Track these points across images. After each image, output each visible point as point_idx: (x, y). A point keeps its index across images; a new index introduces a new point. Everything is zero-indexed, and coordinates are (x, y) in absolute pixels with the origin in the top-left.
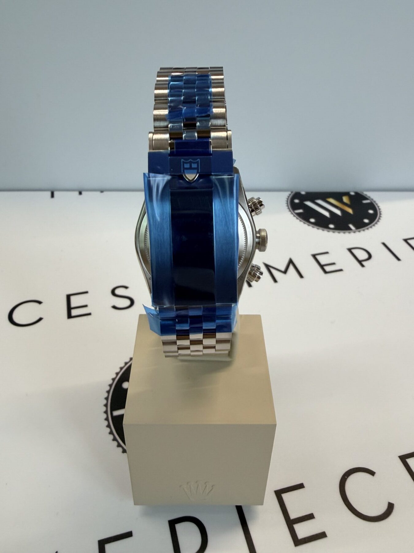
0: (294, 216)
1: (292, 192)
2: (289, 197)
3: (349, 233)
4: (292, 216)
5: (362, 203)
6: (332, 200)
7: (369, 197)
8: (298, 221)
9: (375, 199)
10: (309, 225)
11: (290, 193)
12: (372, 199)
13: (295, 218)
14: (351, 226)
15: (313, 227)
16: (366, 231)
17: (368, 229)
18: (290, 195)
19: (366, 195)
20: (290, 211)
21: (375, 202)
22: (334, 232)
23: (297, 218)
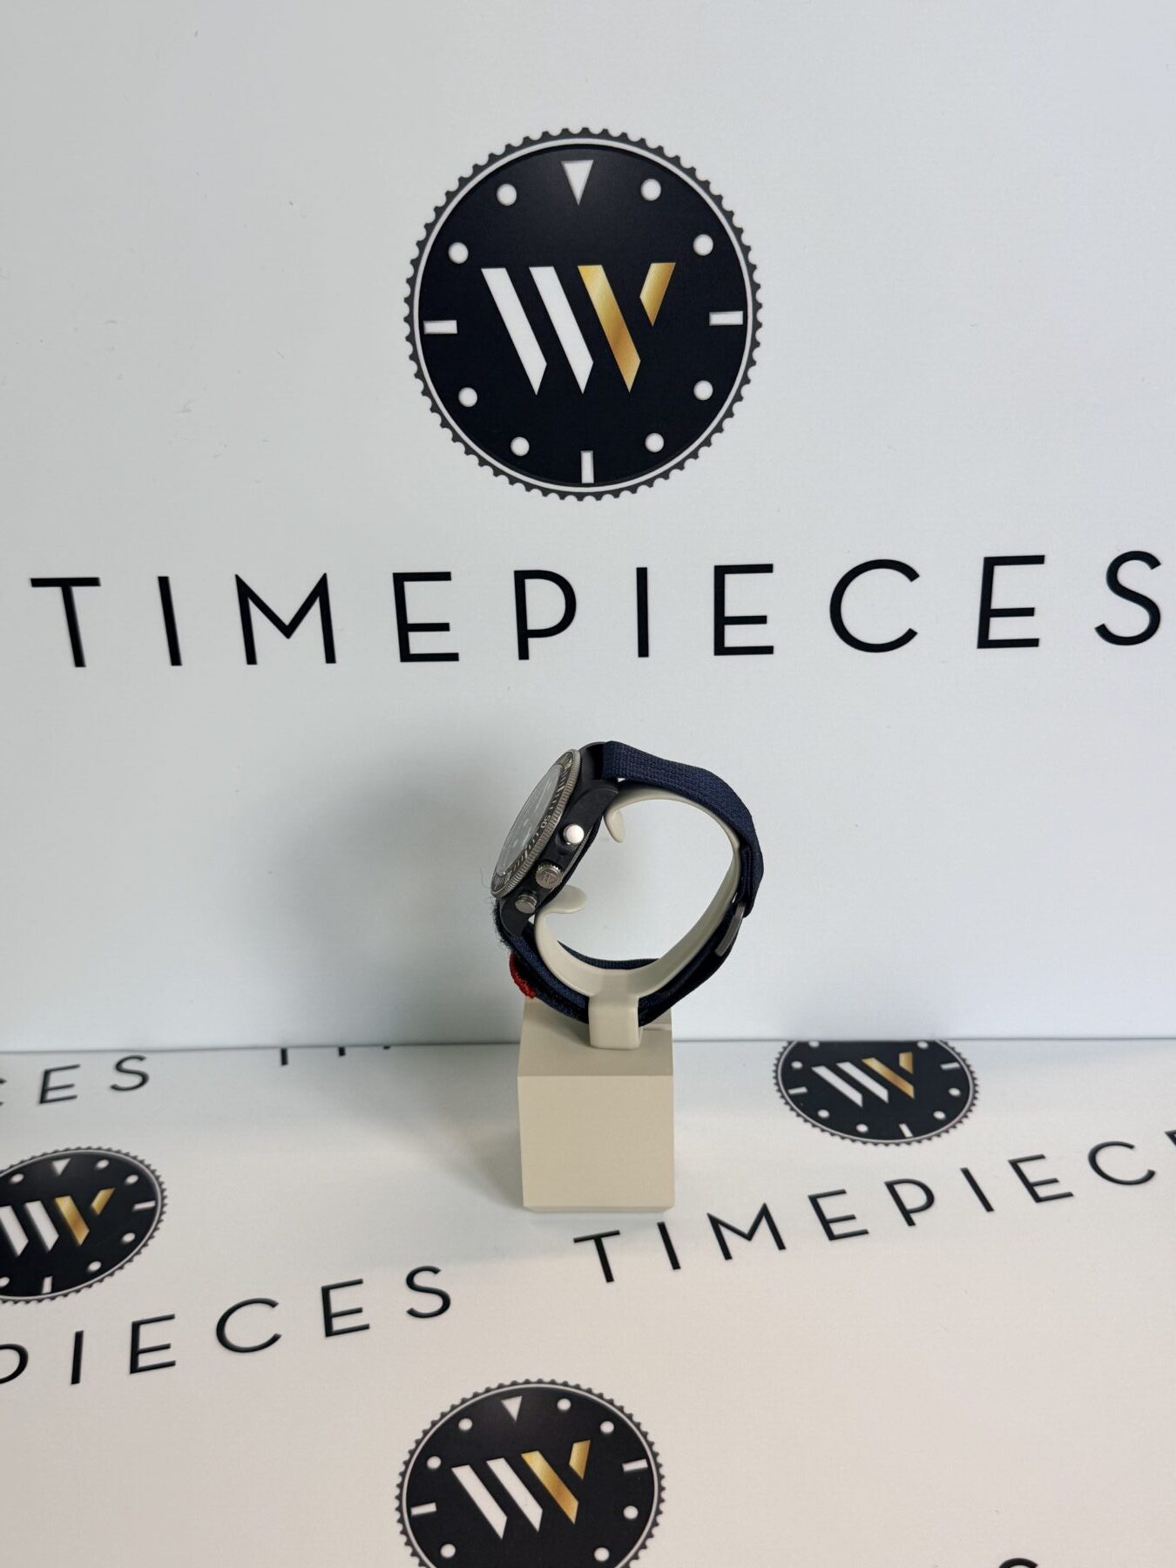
0: (787, 1103)
1: (790, 1043)
2: (781, 1054)
3: (898, 1144)
4: (783, 1101)
5: (941, 1069)
6: (874, 1064)
7: (959, 1054)
8: (794, 1114)
9: (969, 1062)
10: (814, 1126)
11: (785, 1044)
12: (964, 1060)
13: (788, 1108)
14: (905, 1129)
15: (823, 1130)
16: (935, 1139)
17: (939, 1135)
18: (785, 1048)
19: (953, 1049)
20: (779, 1090)
21: (968, 1066)
22: (864, 1143)
23: (792, 1109)
